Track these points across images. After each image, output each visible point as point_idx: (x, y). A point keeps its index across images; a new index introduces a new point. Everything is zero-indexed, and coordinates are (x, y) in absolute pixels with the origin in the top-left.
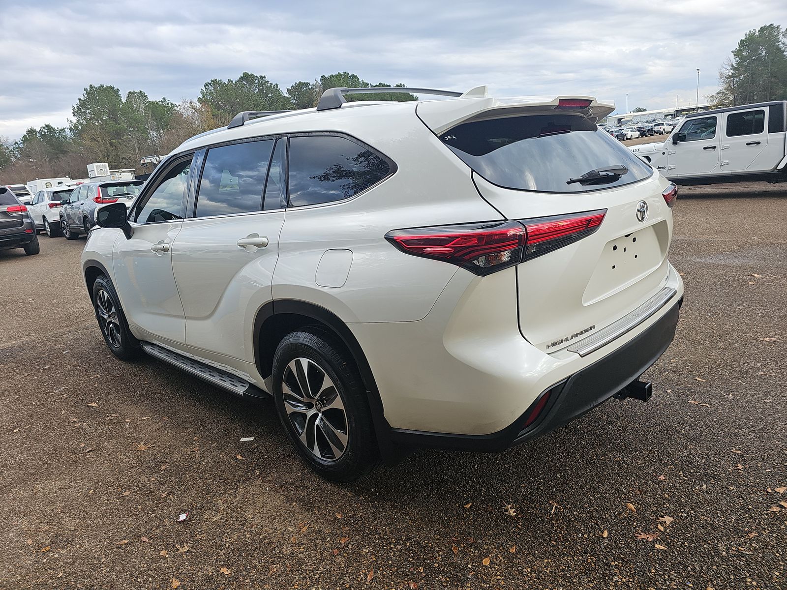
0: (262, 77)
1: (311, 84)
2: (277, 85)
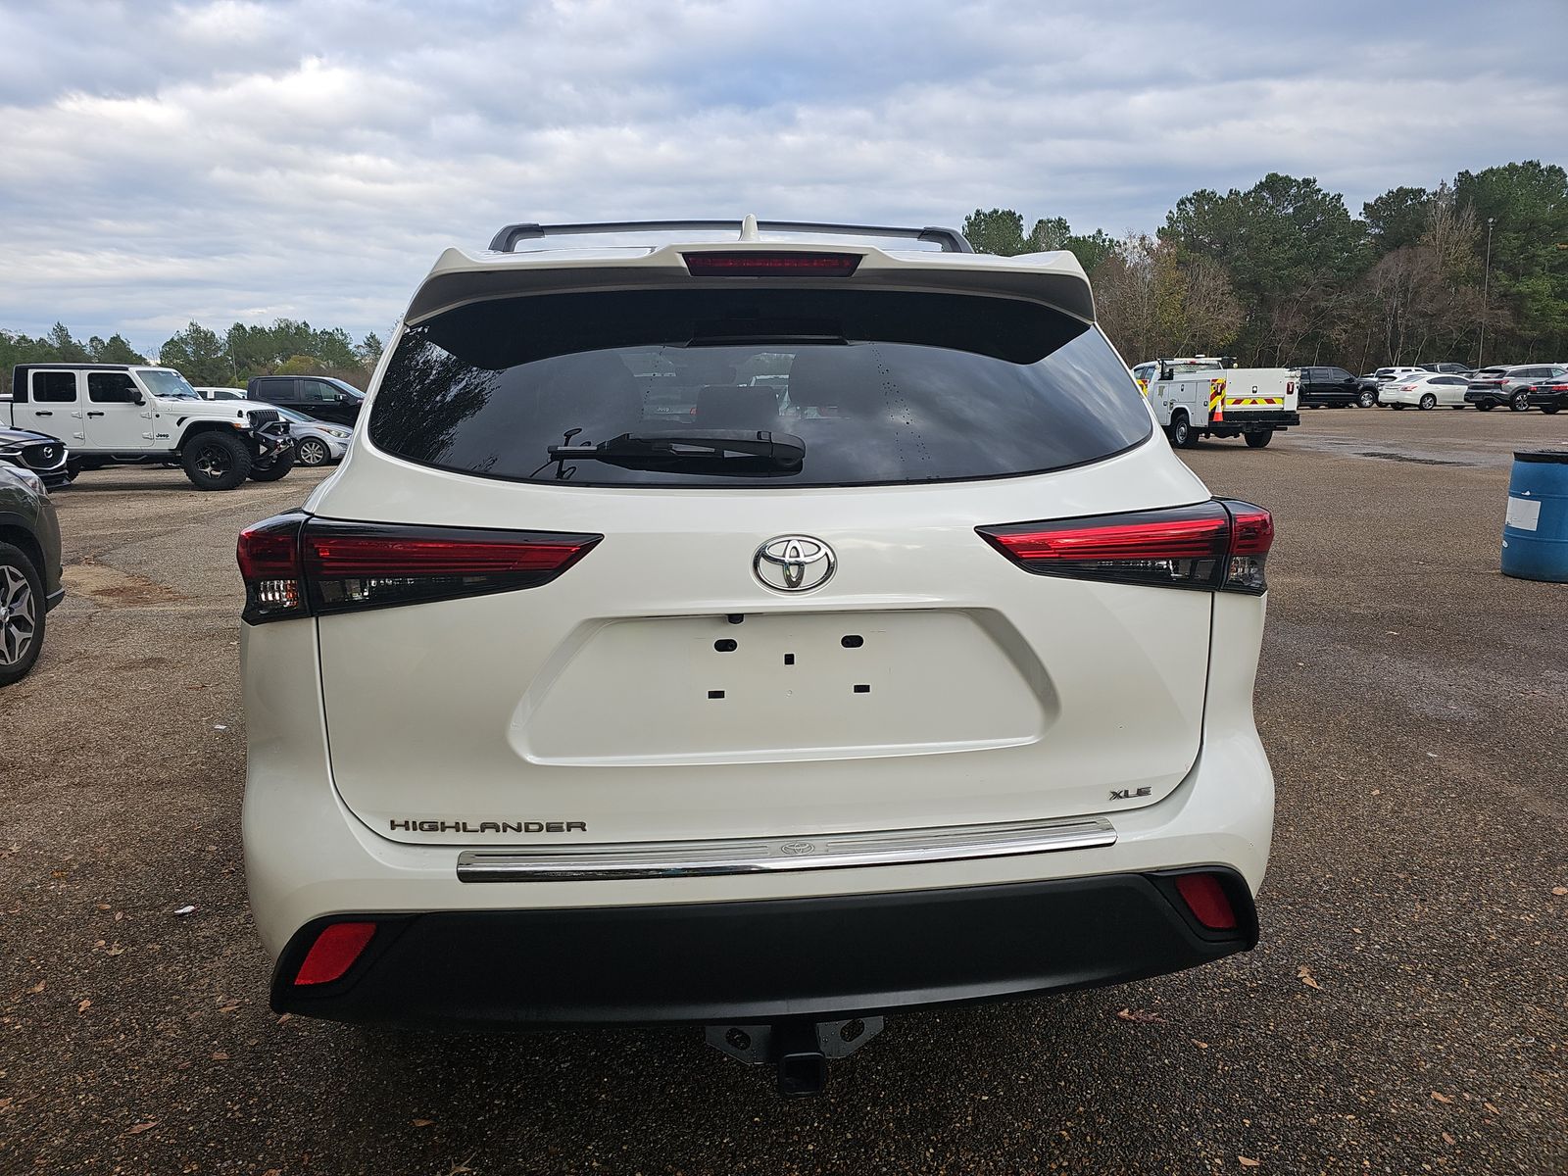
0: (1307, 182)
1: (1428, 191)
2: (1340, 196)
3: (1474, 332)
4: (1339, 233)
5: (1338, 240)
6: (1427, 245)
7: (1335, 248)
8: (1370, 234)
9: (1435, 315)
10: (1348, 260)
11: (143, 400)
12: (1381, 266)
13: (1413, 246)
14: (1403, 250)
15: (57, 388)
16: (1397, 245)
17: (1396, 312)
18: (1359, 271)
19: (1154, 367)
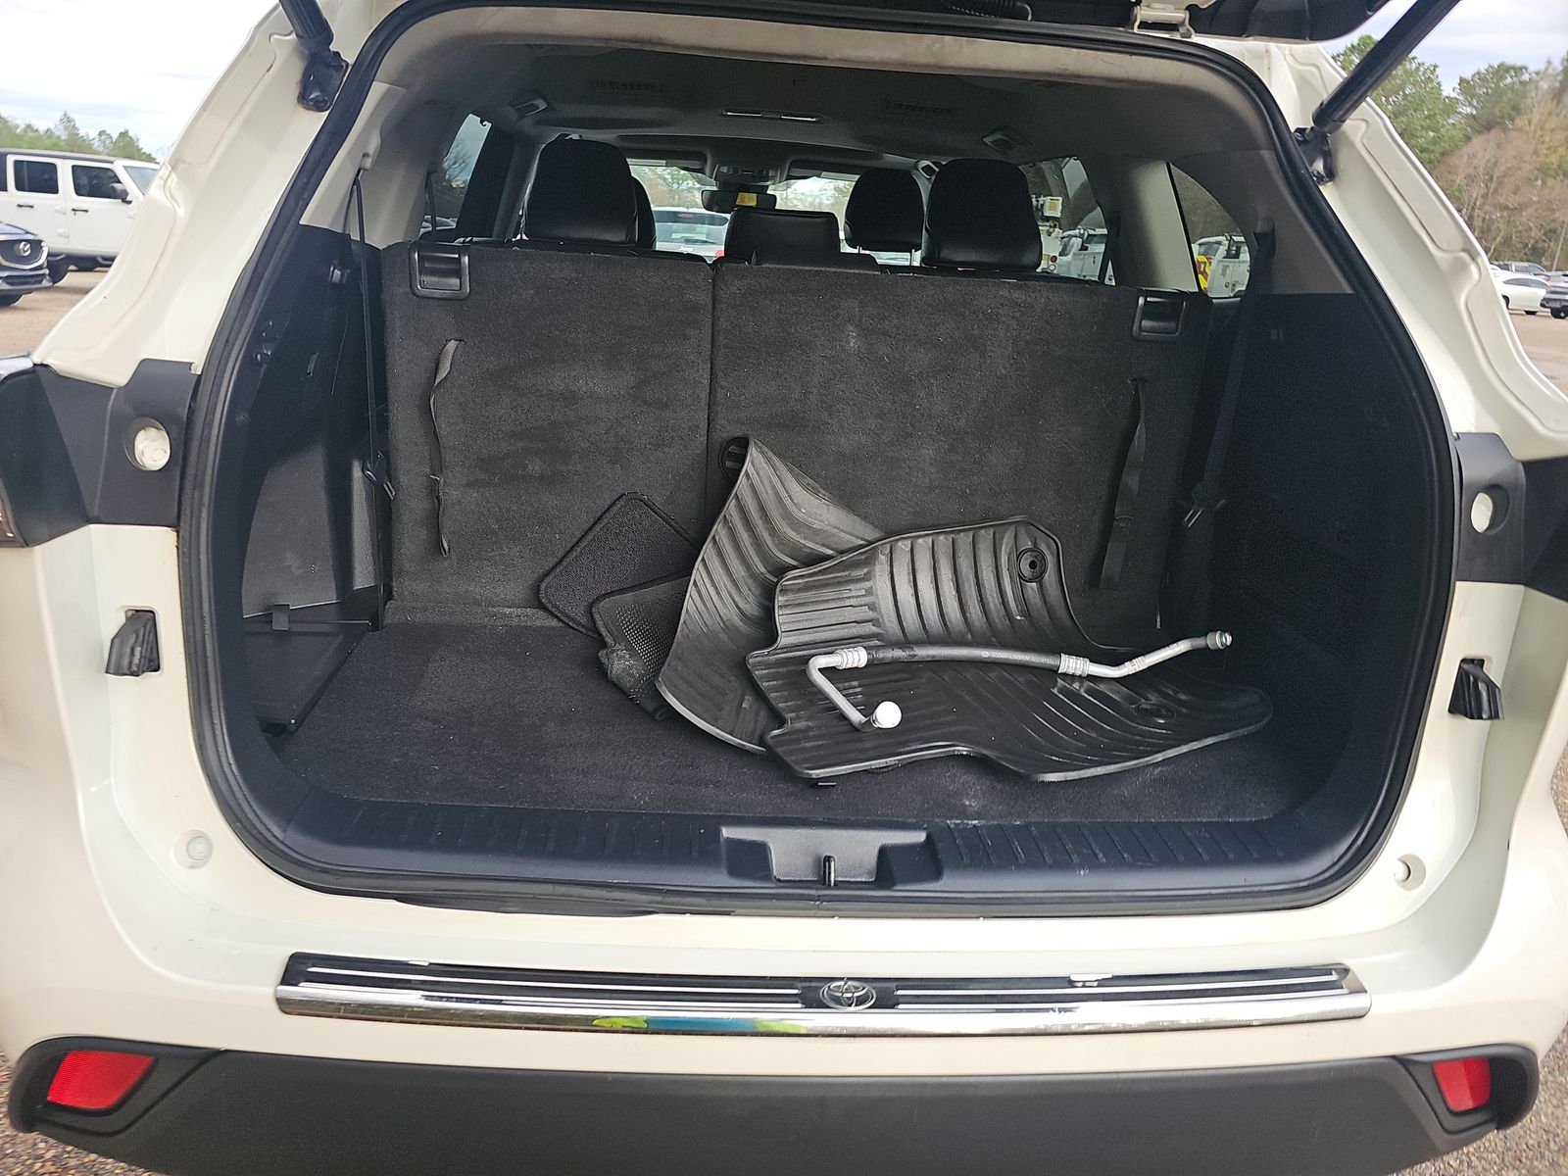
1: (1531, 69)
2: (1435, 67)
3: (1553, 231)
4: (1429, 110)
5: (1427, 117)
6: (1520, 130)
7: (1422, 126)
8: (1460, 113)
9: (1516, 209)
10: (1435, 141)
11: (128, 199)
12: (1468, 149)
13: (1505, 130)
14: (1494, 134)
15: (38, 179)
16: (1488, 127)
17: (1475, 203)
18: (1443, 154)
19: (1219, 243)
